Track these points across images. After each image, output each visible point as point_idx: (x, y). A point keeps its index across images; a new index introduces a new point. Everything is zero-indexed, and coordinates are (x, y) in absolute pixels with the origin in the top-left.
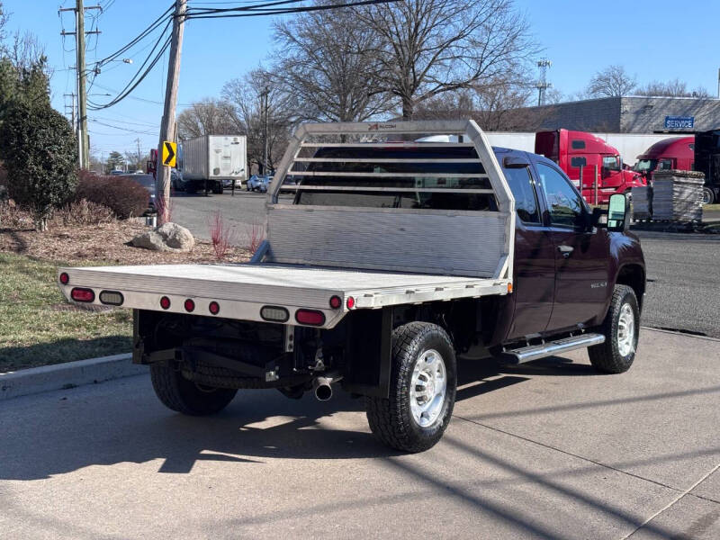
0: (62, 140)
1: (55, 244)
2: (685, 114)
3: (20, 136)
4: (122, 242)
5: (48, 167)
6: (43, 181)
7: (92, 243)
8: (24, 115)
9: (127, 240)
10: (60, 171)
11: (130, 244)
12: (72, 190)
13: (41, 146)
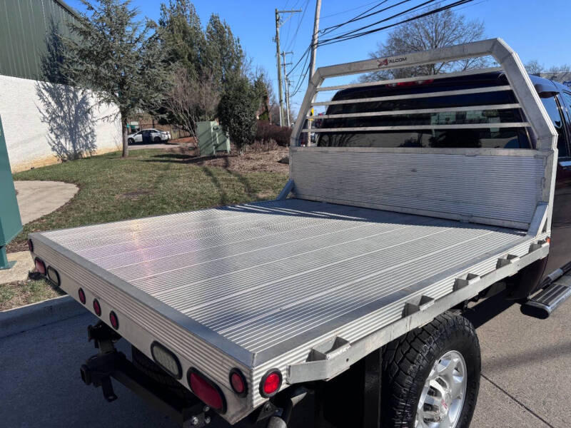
0: (246, 109)
1: (244, 163)
3: (226, 109)
4: (276, 160)
5: (240, 124)
6: (238, 131)
7: (262, 162)
8: (228, 98)
9: (279, 159)
10: (247, 126)
11: (280, 162)
12: (253, 134)
13: (236, 113)
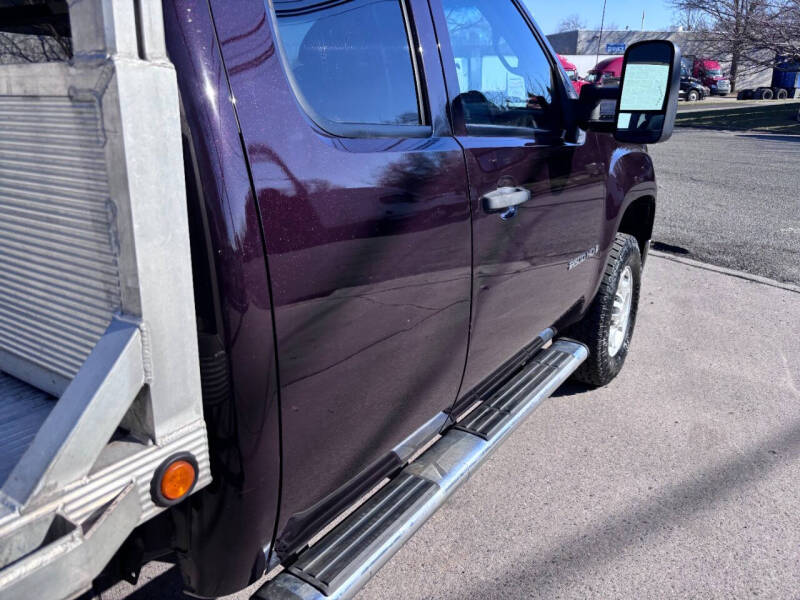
2: (621, 42)
